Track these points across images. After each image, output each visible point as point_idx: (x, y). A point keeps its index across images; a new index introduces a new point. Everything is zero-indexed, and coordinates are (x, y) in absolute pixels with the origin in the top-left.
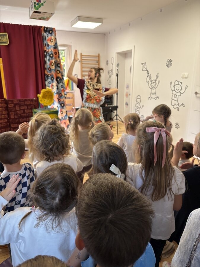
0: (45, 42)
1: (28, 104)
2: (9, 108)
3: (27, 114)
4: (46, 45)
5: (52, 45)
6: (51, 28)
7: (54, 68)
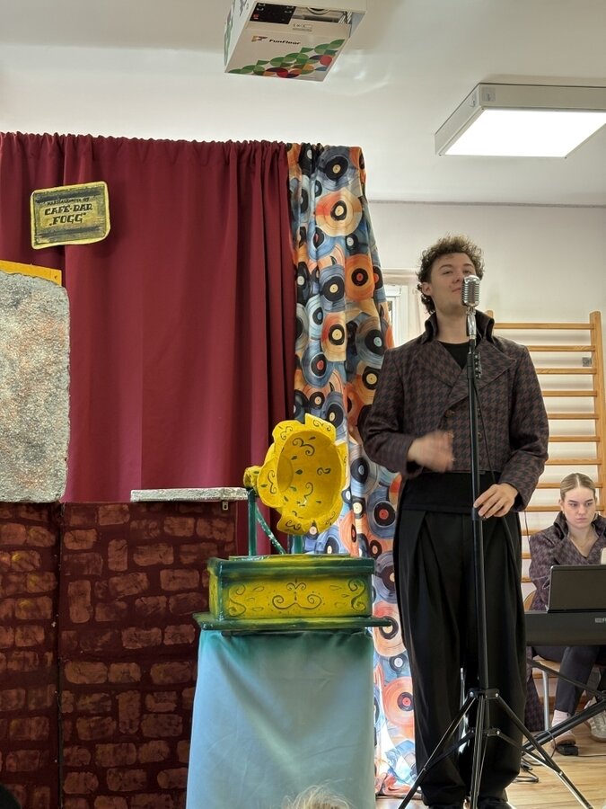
0: (302, 221)
1: (180, 533)
2: (65, 558)
3: (172, 600)
4: (305, 237)
5: (342, 233)
6: (341, 148)
7: (343, 358)
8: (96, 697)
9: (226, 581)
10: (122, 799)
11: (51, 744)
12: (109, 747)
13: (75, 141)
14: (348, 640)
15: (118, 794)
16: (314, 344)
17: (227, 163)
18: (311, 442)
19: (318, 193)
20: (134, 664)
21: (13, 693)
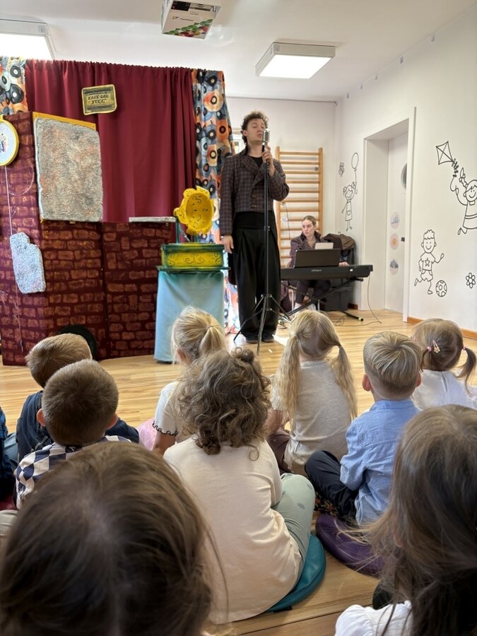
0: (198, 105)
1: (150, 235)
2: (105, 244)
3: (148, 261)
4: (200, 112)
5: (215, 110)
6: (214, 71)
7: (216, 165)
8: (120, 297)
9: (167, 253)
10: (132, 333)
11: (104, 313)
12: (127, 315)
13: (100, 65)
14: (215, 275)
15: (131, 331)
16: (204, 158)
17: (166, 77)
18: (200, 198)
19: (205, 92)
20: (134, 285)
21: (88, 295)
